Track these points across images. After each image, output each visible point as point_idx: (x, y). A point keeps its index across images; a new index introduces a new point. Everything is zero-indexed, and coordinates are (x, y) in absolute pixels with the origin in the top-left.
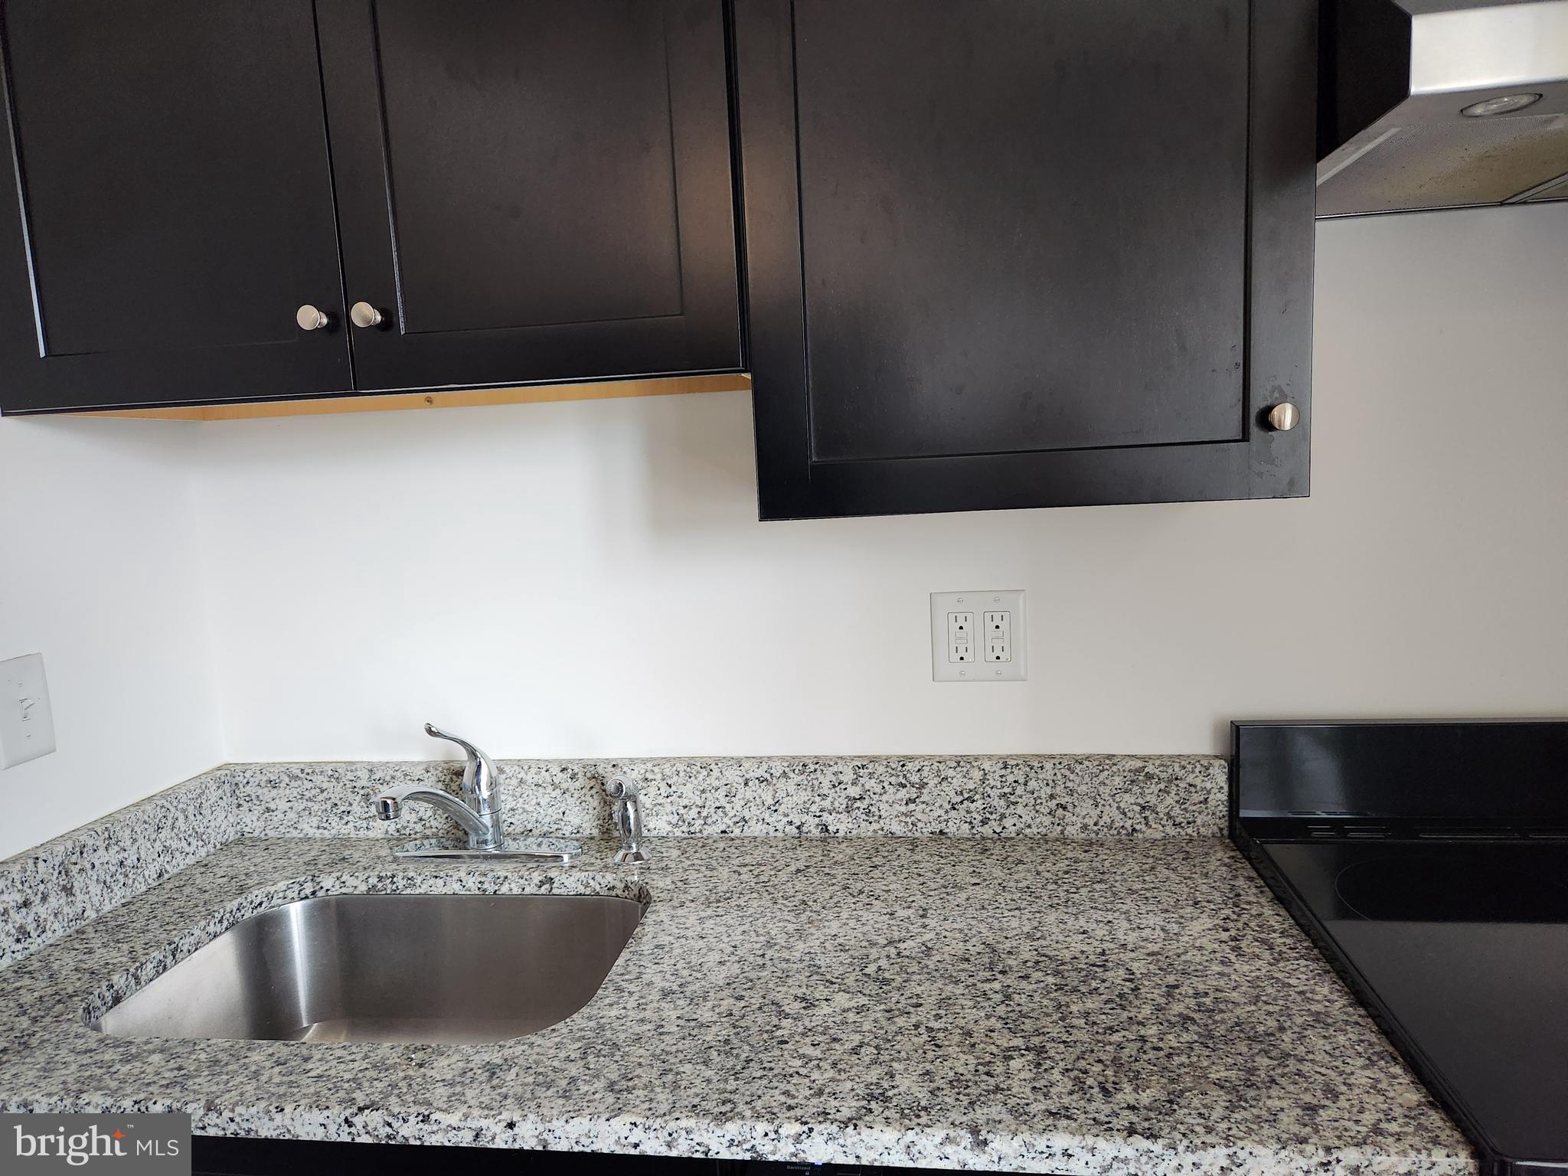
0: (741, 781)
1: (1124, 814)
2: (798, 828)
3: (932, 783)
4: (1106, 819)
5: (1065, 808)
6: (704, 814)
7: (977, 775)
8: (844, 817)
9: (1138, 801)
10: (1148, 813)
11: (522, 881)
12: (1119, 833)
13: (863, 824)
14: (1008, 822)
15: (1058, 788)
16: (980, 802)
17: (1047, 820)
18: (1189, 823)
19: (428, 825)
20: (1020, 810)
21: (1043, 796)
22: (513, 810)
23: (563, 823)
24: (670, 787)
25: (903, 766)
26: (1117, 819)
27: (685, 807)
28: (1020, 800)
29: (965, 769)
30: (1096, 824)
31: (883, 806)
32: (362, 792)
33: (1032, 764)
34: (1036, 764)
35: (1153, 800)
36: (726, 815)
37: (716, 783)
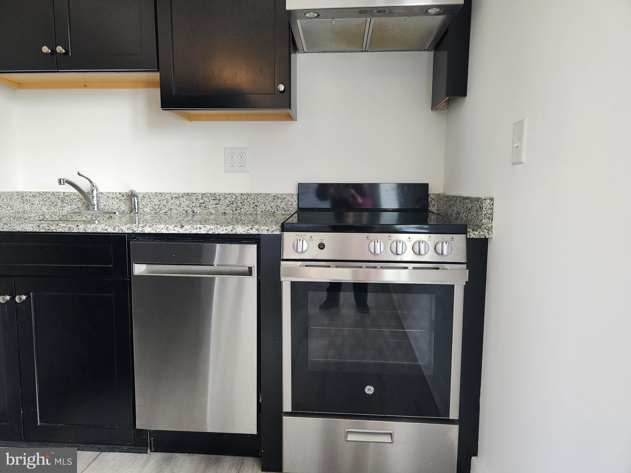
0: (171, 198)
1: (272, 208)
2: (186, 211)
3: (222, 199)
4: (267, 209)
5: (257, 206)
6: (160, 207)
7: (234, 197)
8: (198, 208)
9: (275, 204)
10: (278, 208)
11: (103, 217)
12: (270, 213)
13: (204, 210)
14: (242, 210)
15: (255, 201)
16: (235, 204)
17: (252, 210)
18: (288, 210)
19: (80, 209)
20: (245, 207)
21: (251, 203)
22: (105, 205)
23: (119, 209)
24: (150, 199)
25: (215, 194)
26: (270, 209)
27: (155, 205)
28: (245, 204)
29: (231, 195)
30: (265, 211)
31: (209, 205)
32: (61, 199)
33: (249, 195)
34: (250, 194)
35: (279, 204)
36: (166, 207)
37: (163, 198)
